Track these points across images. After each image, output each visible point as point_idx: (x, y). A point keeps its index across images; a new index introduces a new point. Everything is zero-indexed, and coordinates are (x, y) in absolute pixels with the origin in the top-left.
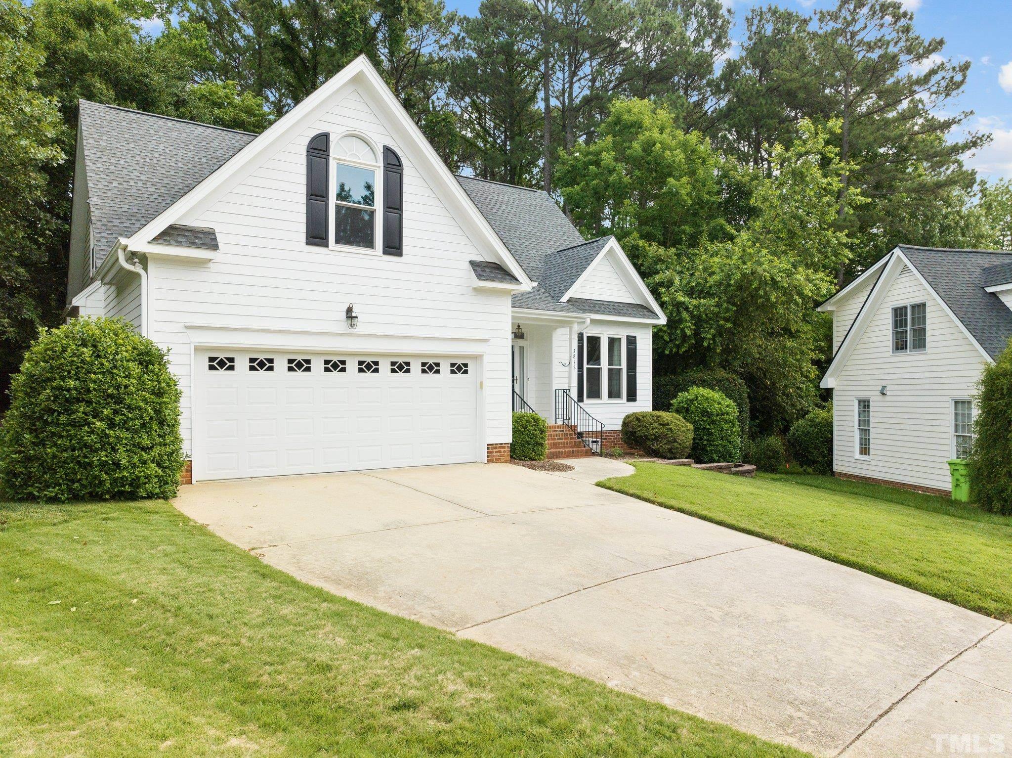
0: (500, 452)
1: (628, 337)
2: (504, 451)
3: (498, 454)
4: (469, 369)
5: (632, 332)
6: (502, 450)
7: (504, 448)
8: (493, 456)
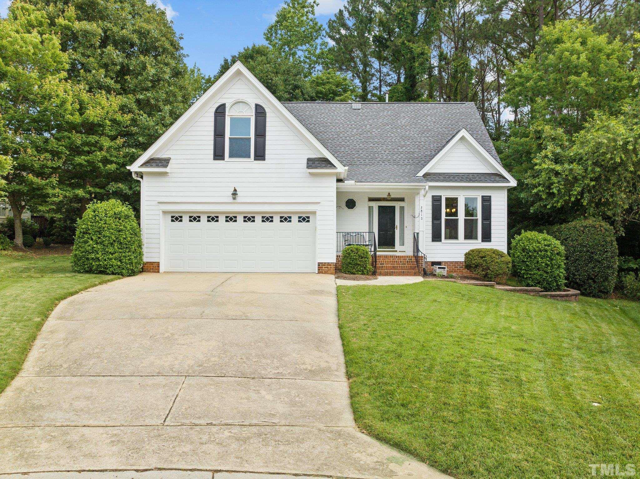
0: (328, 268)
1: (482, 196)
2: (331, 268)
3: (327, 269)
4: (310, 219)
5: (486, 193)
6: (329, 267)
7: (331, 265)
8: (323, 270)
